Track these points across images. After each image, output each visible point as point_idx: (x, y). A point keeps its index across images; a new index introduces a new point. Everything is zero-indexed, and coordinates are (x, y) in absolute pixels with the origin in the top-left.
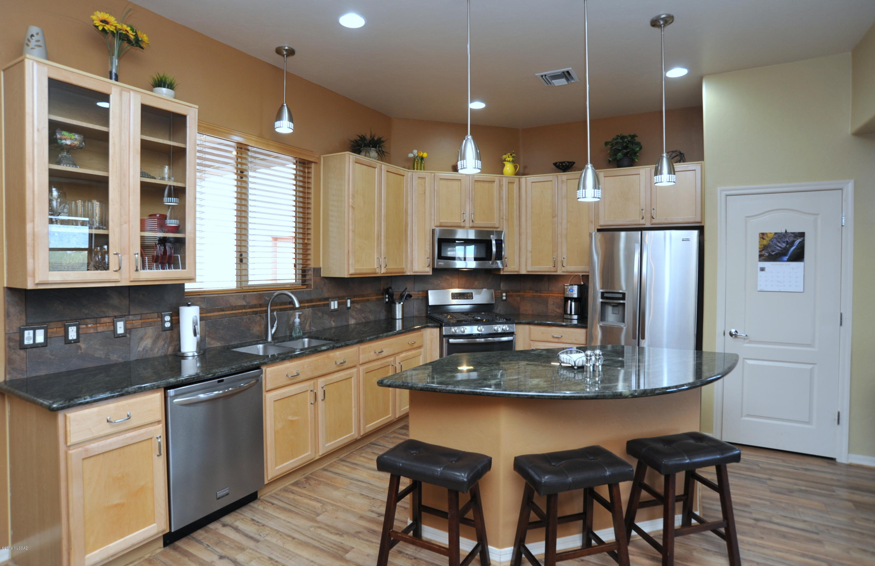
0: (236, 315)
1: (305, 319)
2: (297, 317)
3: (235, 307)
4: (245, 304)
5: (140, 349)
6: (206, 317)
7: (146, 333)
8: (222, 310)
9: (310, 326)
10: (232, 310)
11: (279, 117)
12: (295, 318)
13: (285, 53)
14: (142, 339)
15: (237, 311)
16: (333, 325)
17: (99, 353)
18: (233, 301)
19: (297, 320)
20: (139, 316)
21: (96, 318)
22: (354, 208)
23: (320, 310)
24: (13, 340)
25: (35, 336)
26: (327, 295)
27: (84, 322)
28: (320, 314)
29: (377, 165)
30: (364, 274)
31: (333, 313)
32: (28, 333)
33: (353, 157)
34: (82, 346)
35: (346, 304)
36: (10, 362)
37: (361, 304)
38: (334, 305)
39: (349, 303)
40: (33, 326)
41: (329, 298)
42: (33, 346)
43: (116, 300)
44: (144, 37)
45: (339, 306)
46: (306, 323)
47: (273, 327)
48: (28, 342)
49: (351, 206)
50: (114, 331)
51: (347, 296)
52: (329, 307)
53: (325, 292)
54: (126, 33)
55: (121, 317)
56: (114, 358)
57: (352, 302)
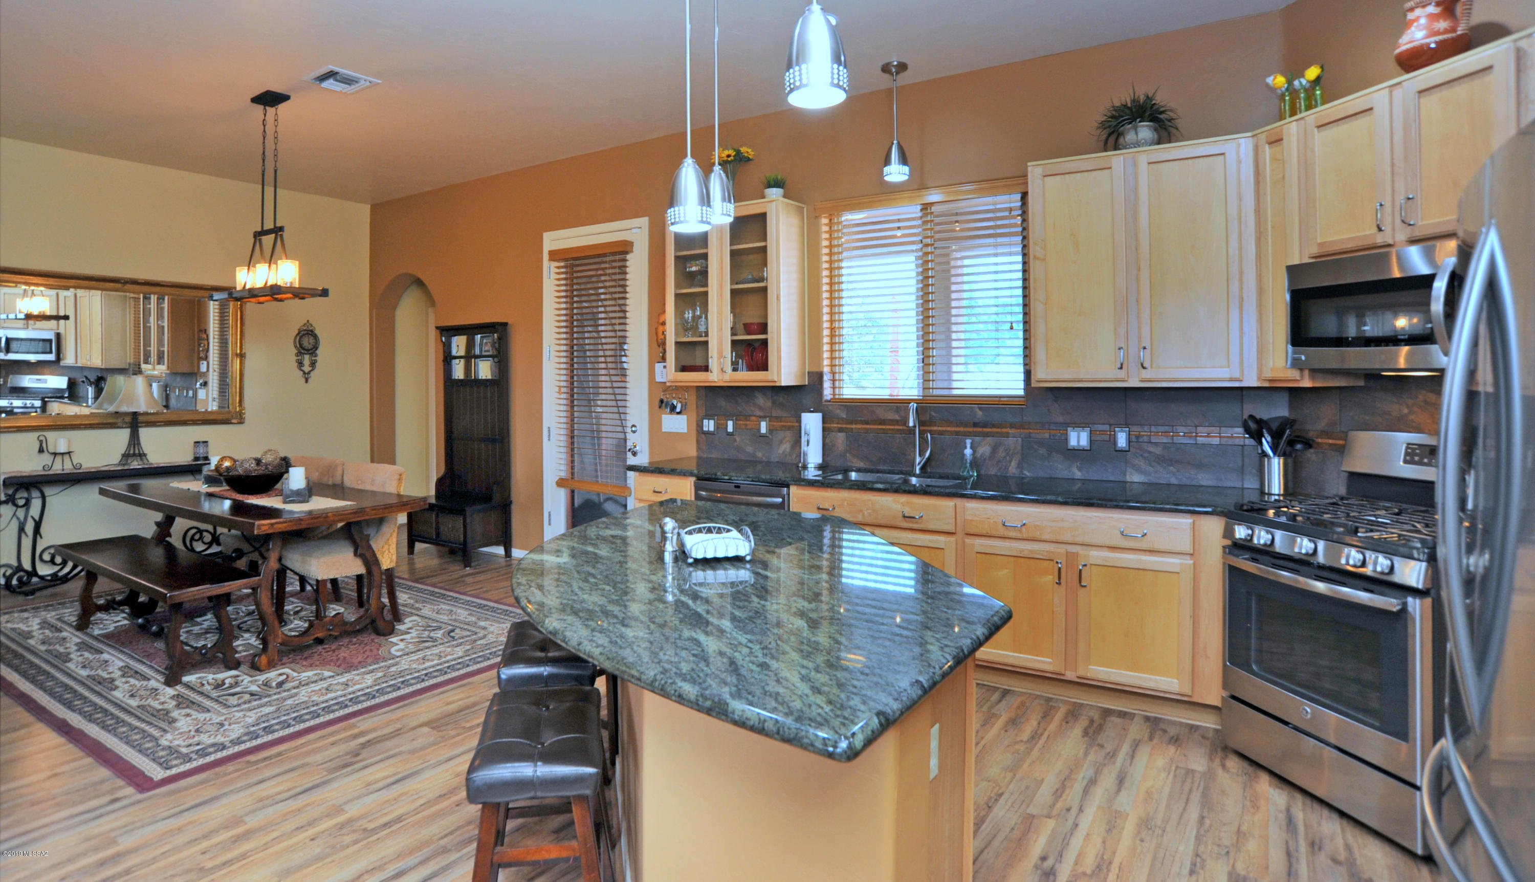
0: (885, 431)
1: (1007, 454)
2: (968, 445)
3: (884, 420)
4: (898, 418)
5: (780, 451)
6: (847, 428)
7: (785, 437)
8: (867, 423)
9: (1020, 466)
10: (880, 424)
11: (887, 162)
12: (966, 448)
13: (894, 70)
14: (781, 442)
15: (888, 427)
16: (1078, 474)
17: (750, 449)
18: (882, 414)
19: (968, 452)
20: (779, 419)
21: (747, 417)
22: (1044, 259)
23: (1041, 443)
24: (700, 426)
25: (709, 425)
26: (1060, 419)
27: (736, 417)
28: (1042, 451)
29: (1117, 159)
30: (1081, 381)
31: (1075, 454)
32: (705, 422)
33: (1035, 170)
34: (738, 439)
35: (1115, 443)
36: (698, 442)
37: (1166, 446)
38: (1079, 438)
39: (1122, 440)
40: (709, 417)
41: (1067, 425)
42: (708, 433)
43: (761, 400)
44: (745, 150)
45: (1091, 442)
46: (1010, 462)
47: (921, 454)
48: (705, 429)
49: (1035, 258)
50: (759, 429)
51: (1119, 425)
52: (1066, 440)
53: (1057, 413)
54: (729, 156)
55: (763, 418)
56: (759, 455)
57: (1134, 439)
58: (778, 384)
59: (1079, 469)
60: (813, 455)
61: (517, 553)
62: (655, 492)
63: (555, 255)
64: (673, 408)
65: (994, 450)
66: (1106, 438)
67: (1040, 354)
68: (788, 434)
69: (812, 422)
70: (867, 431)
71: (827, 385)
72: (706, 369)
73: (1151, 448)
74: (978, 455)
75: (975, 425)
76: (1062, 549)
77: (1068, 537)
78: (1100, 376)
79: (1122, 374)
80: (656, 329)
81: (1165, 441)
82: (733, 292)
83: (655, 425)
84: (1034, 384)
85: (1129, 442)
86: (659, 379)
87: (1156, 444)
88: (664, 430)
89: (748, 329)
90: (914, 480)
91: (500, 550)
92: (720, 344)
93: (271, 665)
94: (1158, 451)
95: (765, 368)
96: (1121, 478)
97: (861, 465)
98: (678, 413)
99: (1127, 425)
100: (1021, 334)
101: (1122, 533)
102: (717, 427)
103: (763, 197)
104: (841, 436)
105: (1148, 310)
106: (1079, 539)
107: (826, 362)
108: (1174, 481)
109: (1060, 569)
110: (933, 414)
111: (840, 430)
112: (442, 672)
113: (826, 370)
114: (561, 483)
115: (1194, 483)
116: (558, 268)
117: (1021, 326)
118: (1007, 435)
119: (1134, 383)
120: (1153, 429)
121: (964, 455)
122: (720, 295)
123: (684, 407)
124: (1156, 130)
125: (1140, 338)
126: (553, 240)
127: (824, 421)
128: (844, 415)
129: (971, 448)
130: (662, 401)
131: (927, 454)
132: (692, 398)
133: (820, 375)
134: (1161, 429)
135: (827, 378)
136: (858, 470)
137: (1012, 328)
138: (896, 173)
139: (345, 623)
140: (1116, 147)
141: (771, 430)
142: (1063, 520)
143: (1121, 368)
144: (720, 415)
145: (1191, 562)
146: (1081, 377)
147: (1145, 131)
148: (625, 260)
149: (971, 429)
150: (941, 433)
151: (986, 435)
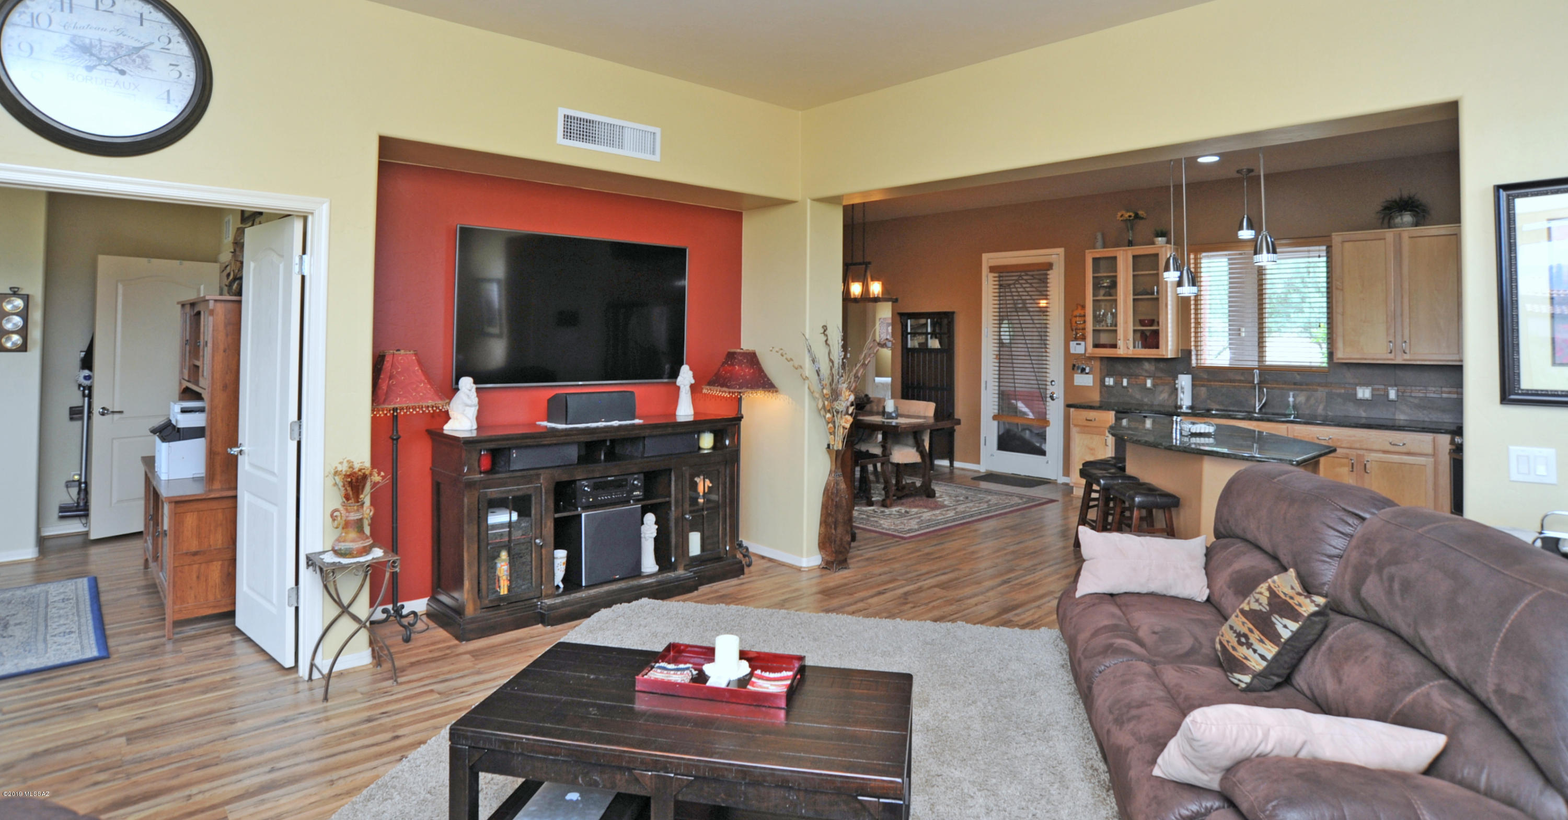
1: (1317, 402)
2: (1291, 396)
5: (1161, 398)
6: (1208, 385)
8: (1222, 382)
9: (1325, 409)
11: (1240, 227)
12: (1289, 397)
14: (1161, 392)
16: (1364, 414)
17: (1138, 396)
18: (1231, 375)
19: (1291, 399)
20: (1160, 378)
21: (1137, 376)
22: (1342, 290)
23: (1339, 395)
24: (1102, 382)
25: (1110, 381)
26: (1352, 381)
27: (1129, 376)
28: (1339, 400)
29: (1389, 234)
30: (1366, 359)
31: (1363, 402)
32: (1107, 379)
33: (1337, 238)
34: (1130, 390)
35: (1388, 396)
36: (1101, 392)
37: (1421, 398)
38: (1364, 393)
39: (1392, 394)
40: (1109, 375)
41: (1357, 385)
42: (1109, 387)
43: (1147, 366)
44: (1141, 213)
45: (1373, 395)
46: (1318, 406)
47: (1260, 401)
48: (1107, 384)
49: (1337, 288)
50: (1145, 384)
51: (1391, 386)
52: (1356, 394)
53: (1349, 376)
54: (1130, 216)
55: (1149, 377)
56: (1146, 400)
57: (1400, 394)
58: (1165, 357)
59: (1365, 411)
60: (1185, 400)
61: (957, 464)
62: (1087, 420)
63: (992, 269)
64: (1083, 370)
65: (1308, 399)
66: (1382, 393)
67: (1340, 344)
68: (1167, 388)
69: (1185, 381)
70: (1222, 387)
71: (1193, 357)
72: (1114, 346)
73: (1412, 400)
74: (1297, 402)
75: (1295, 384)
76: (1354, 452)
77: (1358, 445)
78: (1378, 357)
79: (1391, 356)
80: (1071, 320)
81: (1421, 395)
82: (1134, 300)
83: (1068, 380)
84: (1335, 361)
85: (1398, 396)
86: (1072, 351)
87: (1415, 397)
88: (1075, 384)
89: (1142, 323)
90: (1256, 415)
91: (946, 463)
92: (1125, 331)
93: (891, 506)
94: (1416, 401)
95: (1157, 347)
96: (1391, 417)
97: (1218, 407)
98: (1087, 373)
99: (1396, 385)
100: (1325, 330)
101: (1391, 443)
102: (1115, 383)
103: (1153, 243)
104: (1203, 390)
105: (1408, 320)
106: (1365, 446)
107: (1193, 344)
108: (1427, 419)
109: (1353, 464)
110: (1267, 376)
111: (1203, 386)
112: (980, 514)
113: (1193, 348)
114: (995, 418)
115: (1440, 420)
116: (995, 277)
117: (1326, 325)
118: (1317, 391)
119: (1399, 361)
120: (1413, 388)
121: (1289, 402)
122: (1125, 302)
123: (1091, 370)
124: (1414, 216)
125: (1403, 336)
126: (989, 259)
127: (1193, 379)
128: (1205, 376)
129: (1293, 397)
130: (1074, 366)
131: (1263, 401)
132: (1097, 364)
133: (1190, 352)
134: (1418, 388)
135: (1193, 353)
136: (1217, 410)
137: (1320, 326)
138: (1246, 234)
139: (916, 488)
140: (1390, 227)
141: (1154, 385)
142: (1354, 436)
143: (1391, 352)
144: (1119, 375)
145: (1433, 460)
146: (1365, 357)
147: (1407, 218)
148: (1047, 274)
149: (1293, 386)
150: (1273, 388)
151: (1302, 390)
